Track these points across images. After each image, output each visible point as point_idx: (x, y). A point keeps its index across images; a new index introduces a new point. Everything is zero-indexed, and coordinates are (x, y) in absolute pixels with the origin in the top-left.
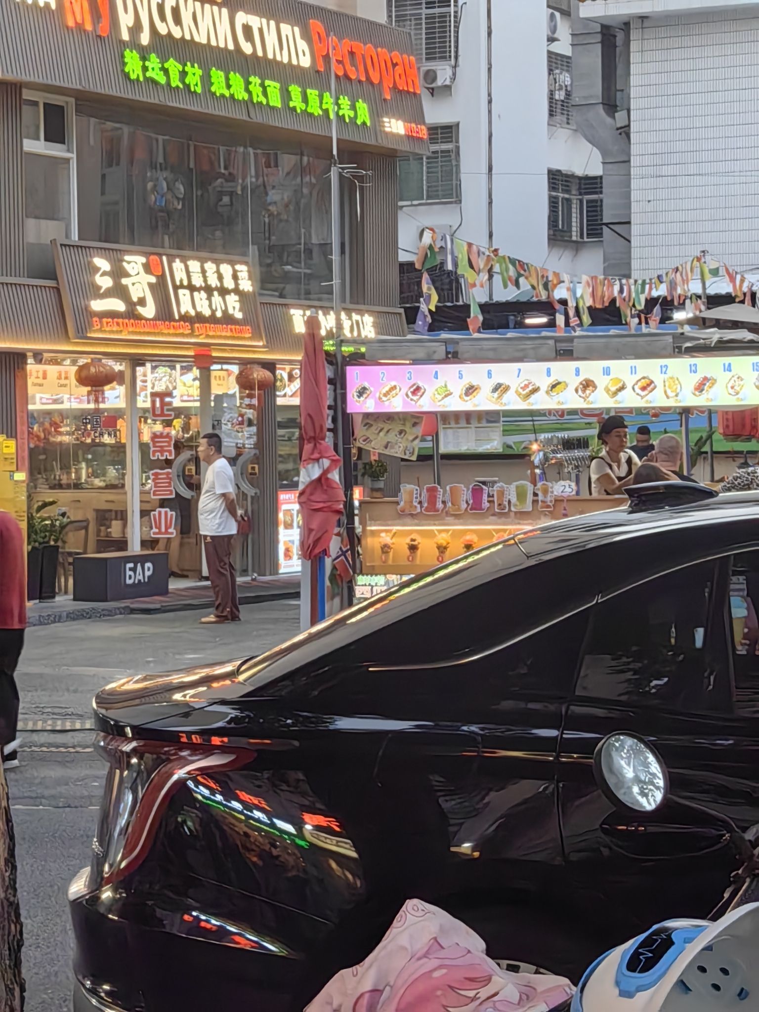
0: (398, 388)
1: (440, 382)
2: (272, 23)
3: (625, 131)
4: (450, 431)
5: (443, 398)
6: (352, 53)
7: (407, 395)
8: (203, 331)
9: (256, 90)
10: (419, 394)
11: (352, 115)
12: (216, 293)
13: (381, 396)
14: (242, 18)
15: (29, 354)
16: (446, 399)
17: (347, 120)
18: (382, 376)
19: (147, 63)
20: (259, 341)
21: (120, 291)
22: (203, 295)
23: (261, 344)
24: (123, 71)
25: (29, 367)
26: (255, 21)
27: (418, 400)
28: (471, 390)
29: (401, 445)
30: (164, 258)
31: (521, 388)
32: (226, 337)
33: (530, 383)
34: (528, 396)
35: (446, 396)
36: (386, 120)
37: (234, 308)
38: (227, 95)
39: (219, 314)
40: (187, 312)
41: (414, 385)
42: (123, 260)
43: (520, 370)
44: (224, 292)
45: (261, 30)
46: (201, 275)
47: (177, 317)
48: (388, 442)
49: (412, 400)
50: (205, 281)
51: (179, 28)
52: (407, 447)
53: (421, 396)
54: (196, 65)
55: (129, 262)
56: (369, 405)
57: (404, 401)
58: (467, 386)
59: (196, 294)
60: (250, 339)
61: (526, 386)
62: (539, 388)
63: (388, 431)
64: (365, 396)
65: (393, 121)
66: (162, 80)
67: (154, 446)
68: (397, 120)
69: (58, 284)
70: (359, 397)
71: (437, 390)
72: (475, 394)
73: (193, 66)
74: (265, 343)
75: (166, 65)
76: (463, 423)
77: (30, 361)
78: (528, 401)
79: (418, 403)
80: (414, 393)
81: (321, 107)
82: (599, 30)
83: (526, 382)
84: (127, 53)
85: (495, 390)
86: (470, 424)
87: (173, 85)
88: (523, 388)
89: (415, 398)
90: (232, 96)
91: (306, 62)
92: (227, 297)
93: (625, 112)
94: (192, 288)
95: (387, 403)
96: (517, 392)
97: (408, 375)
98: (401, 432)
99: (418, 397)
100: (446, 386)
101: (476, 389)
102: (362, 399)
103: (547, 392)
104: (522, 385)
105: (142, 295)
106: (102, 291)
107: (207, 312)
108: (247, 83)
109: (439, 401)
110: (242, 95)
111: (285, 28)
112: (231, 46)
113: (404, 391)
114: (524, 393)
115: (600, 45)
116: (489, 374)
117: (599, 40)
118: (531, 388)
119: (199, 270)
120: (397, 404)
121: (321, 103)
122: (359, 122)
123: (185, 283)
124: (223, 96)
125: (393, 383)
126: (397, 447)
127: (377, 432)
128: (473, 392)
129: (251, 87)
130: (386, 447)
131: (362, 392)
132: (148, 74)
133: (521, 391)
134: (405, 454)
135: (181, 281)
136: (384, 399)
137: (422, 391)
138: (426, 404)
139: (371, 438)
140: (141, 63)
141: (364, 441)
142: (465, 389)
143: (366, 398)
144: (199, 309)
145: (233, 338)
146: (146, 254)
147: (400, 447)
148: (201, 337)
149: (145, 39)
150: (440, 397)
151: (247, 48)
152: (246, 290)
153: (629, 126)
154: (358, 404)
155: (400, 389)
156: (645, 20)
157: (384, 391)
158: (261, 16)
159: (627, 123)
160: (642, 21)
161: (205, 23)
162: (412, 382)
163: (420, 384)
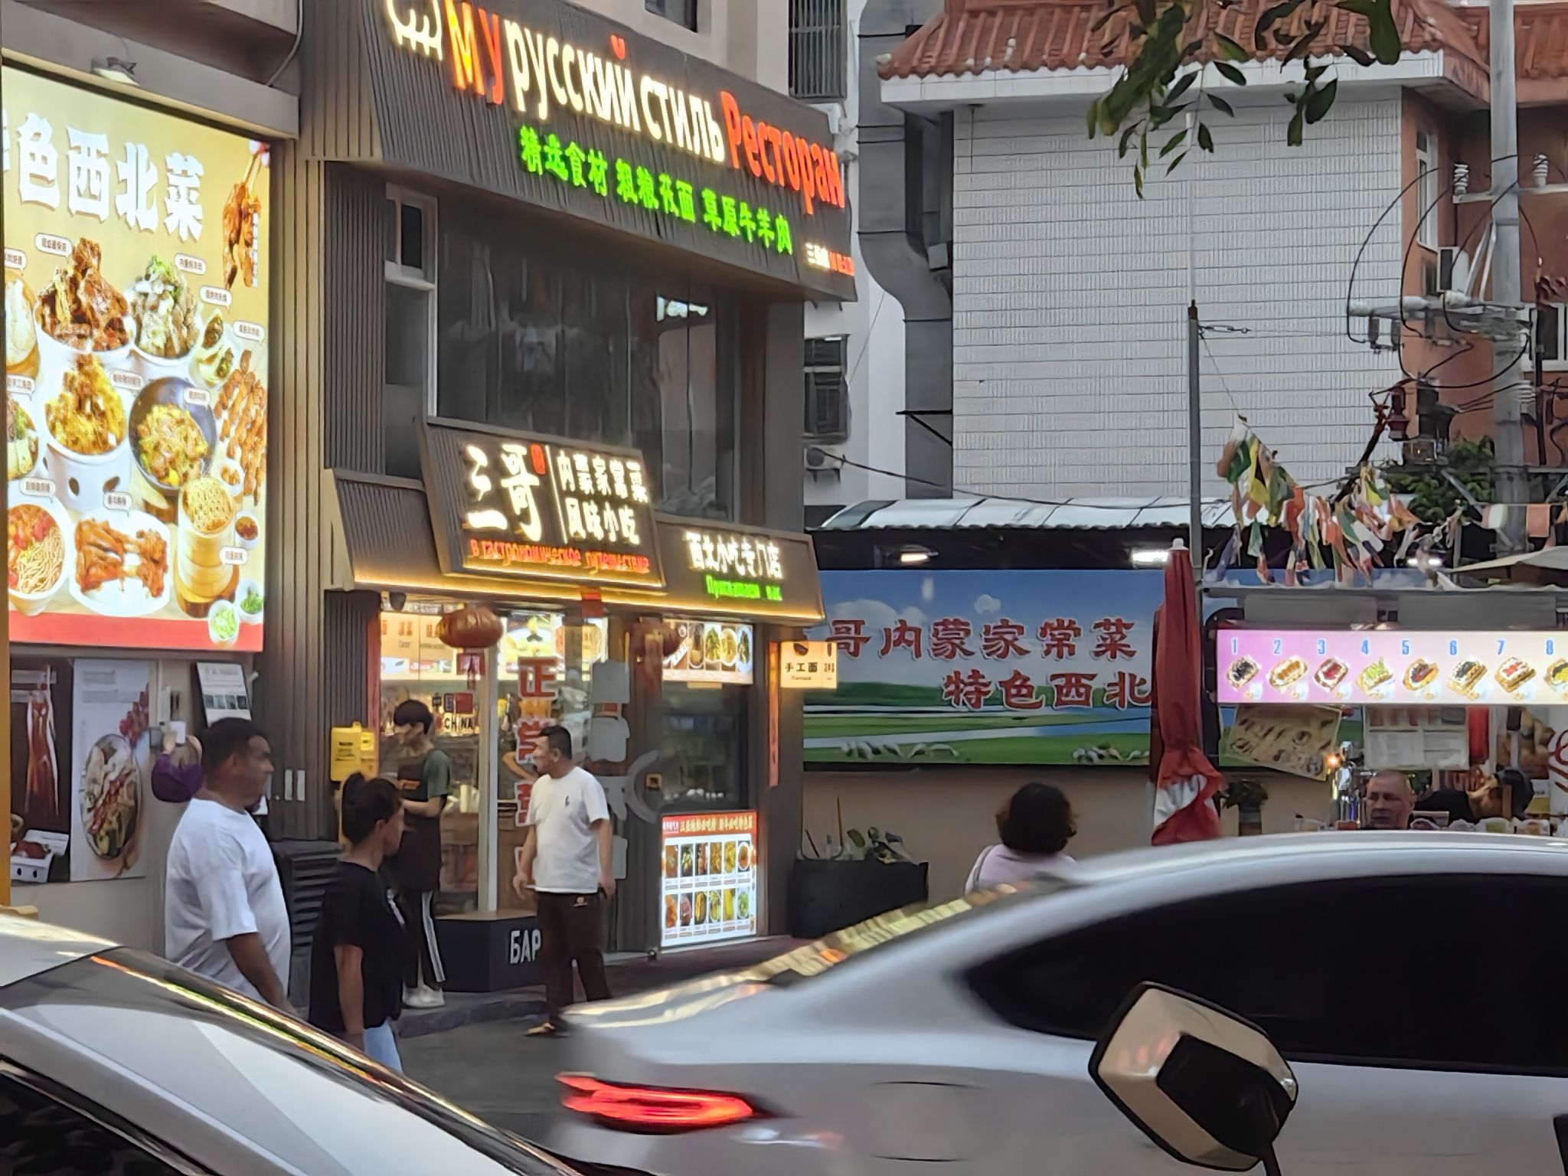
0: (1302, 666)
1: (1371, 658)
2: (680, 94)
3: (944, 276)
4: (1382, 738)
5: (1377, 684)
6: (768, 144)
7: (1317, 678)
8: (595, 563)
9: (667, 194)
10: (1338, 676)
11: (773, 238)
12: (607, 505)
13: (1274, 678)
14: (648, 84)
15: (385, 595)
16: (1382, 685)
17: (767, 245)
18: (1275, 646)
19: (546, 149)
20: (656, 582)
21: (499, 499)
22: (594, 508)
23: (659, 585)
24: (519, 158)
25: (383, 616)
26: (661, 90)
27: (1335, 685)
28: (1421, 672)
29: (1301, 755)
30: (547, 448)
31: (1505, 671)
32: (621, 574)
33: (1518, 664)
34: (1515, 684)
35: (1381, 681)
36: (809, 246)
37: (629, 527)
38: (636, 201)
39: (613, 538)
40: (576, 533)
41: (1329, 661)
42: (501, 450)
43: (1502, 643)
44: (616, 502)
45: (668, 102)
46: (589, 476)
47: (566, 541)
48: (1281, 752)
49: (1324, 685)
50: (595, 485)
51: (579, 96)
52: (1311, 759)
53: (1340, 679)
54: (600, 154)
55: (508, 454)
56: (1254, 692)
57: (1311, 686)
58: (1416, 666)
59: (585, 505)
60: (646, 577)
61: (1513, 668)
62: (1533, 671)
63: (1280, 734)
64: (1247, 676)
65: (817, 248)
66: (564, 175)
67: (523, 743)
68: (821, 246)
69: (424, 484)
70: (1237, 678)
71: (1365, 671)
72: (1428, 678)
73: (596, 155)
74: (665, 584)
75: (568, 153)
76: (1404, 725)
77: (387, 605)
78: (1515, 692)
79: (1335, 691)
80: (1328, 674)
81: (738, 224)
82: (902, 122)
83: (1513, 662)
84: (524, 131)
85: (1462, 672)
86: (1416, 725)
87: (577, 183)
88: (1508, 672)
89: (1330, 682)
90: (641, 202)
91: (719, 155)
92: (621, 511)
93: (943, 247)
94: (581, 497)
95: (1283, 690)
96: (1497, 677)
97: (1319, 647)
98: (1303, 734)
99: (1335, 681)
100: (1381, 664)
101: (1431, 670)
102: (1242, 681)
103: (1547, 679)
104: (1507, 666)
105: (525, 506)
106: (480, 498)
107: (599, 535)
108: (657, 184)
109: (1371, 688)
110: (652, 203)
111: (696, 102)
112: (637, 127)
113: (1311, 672)
114: (1510, 678)
115: (903, 144)
116: (1453, 650)
117: (902, 137)
118: (1520, 671)
119: (587, 469)
120: (1299, 691)
121: (738, 218)
122: (780, 250)
123: (573, 488)
124: (630, 202)
125: (1294, 659)
126: (1294, 758)
127: (1261, 734)
128: (1425, 676)
129: (662, 190)
130: (1277, 758)
131: (1242, 670)
132: (548, 166)
133: (1504, 675)
134: (1309, 770)
135: (568, 484)
136: (1279, 682)
137: (1342, 671)
138: (1345, 693)
139: (1253, 744)
140: (539, 148)
141: (1240, 747)
142: (1412, 670)
143: (1249, 680)
144: (590, 530)
145: (627, 575)
146: (528, 442)
147: (1300, 759)
148: (593, 572)
149: (543, 111)
150: (1372, 683)
151: (655, 131)
152: (641, 501)
153: (950, 266)
154: (1235, 689)
155: (1306, 669)
156: (977, 110)
157: (1279, 670)
158: (668, 84)
159: (945, 263)
160: (973, 112)
161: (607, 90)
162: (1325, 657)
163: (1339, 661)
